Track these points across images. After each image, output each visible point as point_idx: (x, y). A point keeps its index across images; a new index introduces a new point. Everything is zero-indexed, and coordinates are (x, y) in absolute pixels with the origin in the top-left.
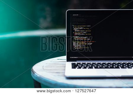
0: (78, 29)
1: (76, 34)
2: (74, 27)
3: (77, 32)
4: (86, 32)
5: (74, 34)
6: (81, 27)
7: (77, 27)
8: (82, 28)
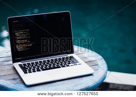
0: (19, 34)
1: (18, 38)
2: (16, 32)
3: (18, 36)
4: (26, 35)
5: (16, 38)
6: (22, 31)
7: (18, 32)
8: (22, 33)
